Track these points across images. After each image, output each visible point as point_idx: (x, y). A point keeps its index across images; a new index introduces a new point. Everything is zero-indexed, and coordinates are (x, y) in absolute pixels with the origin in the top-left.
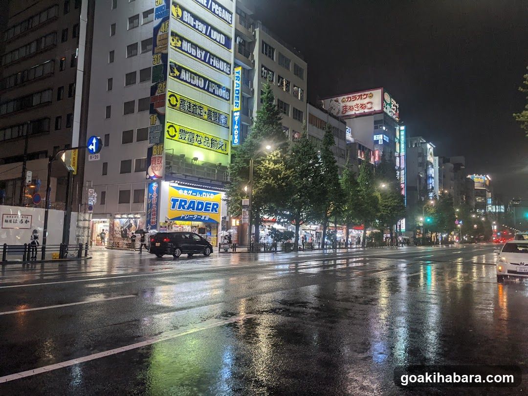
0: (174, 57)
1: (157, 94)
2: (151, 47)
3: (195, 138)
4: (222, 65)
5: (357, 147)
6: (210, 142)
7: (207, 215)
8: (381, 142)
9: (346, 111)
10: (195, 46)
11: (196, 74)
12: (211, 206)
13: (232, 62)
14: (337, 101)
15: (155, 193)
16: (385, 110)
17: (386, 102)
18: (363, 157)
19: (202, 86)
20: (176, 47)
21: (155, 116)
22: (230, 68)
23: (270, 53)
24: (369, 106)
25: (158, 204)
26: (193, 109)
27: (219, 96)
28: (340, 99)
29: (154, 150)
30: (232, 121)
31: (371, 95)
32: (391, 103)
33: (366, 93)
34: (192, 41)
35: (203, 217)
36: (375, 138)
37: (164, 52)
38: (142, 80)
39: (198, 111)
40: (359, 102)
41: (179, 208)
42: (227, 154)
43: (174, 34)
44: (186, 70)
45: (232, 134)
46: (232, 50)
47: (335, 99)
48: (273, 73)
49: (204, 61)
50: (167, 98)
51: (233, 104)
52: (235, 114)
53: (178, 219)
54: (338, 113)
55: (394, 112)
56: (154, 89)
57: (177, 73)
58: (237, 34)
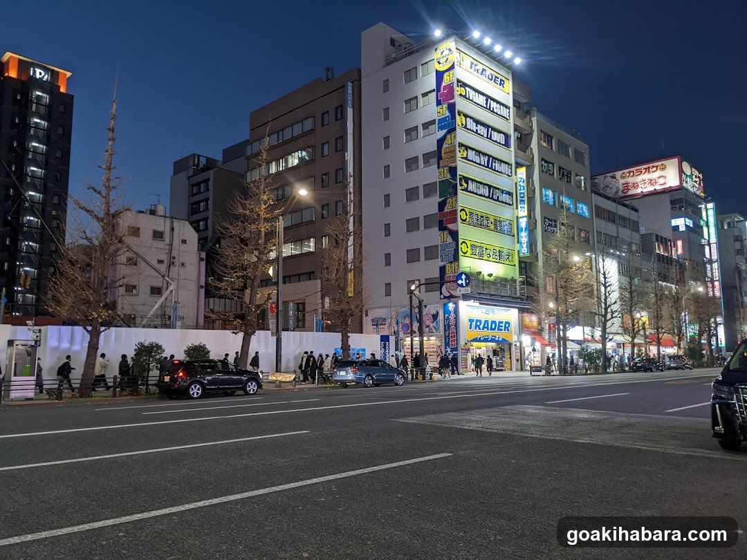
0: (463, 169)
1: (446, 210)
2: (435, 160)
3: (484, 252)
4: (504, 168)
5: (654, 238)
6: (498, 254)
7: (500, 335)
8: (682, 228)
9: (628, 189)
10: (479, 152)
11: (481, 183)
12: (503, 325)
13: (513, 162)
14: (613, 177)
15: (452, 314)
16: (684, 184)
17: (685, 174)
18: (661, 250)
19: (487, 195)
20: (462, 158)
21: (446, 233)
22: (511, 169)
23: (548, 141)
24: (661, 181)
25: (456, 325)
26: (481, 222)
27: (502, 202)
28: (618, 174)
29: (447, 269)
30: (518, 228)
31: (663, 167)
32: (692, 174)
33: (656, 164)
34: (476, 148)
35: (497, 337)
36: (674, 222)
37: (453, 165)
38: (426, 196)
39: (485, 222)
40: (646, 176)
41: (476, 329)
42: (515, 265)
43: (461, 145)
44: (473, 180)
45: (518, 243)
46: (512, 149)
47: (611, 174)
48: (553, 164)
49: (487, 167)
50: (459, 213)
51: (517, 208)
52: (521, 220)
53: (475, 340)
54: (617, 192)
55: (697, 186)
56: (442, 205)
57: (465, 185)
58: (516, 128)
